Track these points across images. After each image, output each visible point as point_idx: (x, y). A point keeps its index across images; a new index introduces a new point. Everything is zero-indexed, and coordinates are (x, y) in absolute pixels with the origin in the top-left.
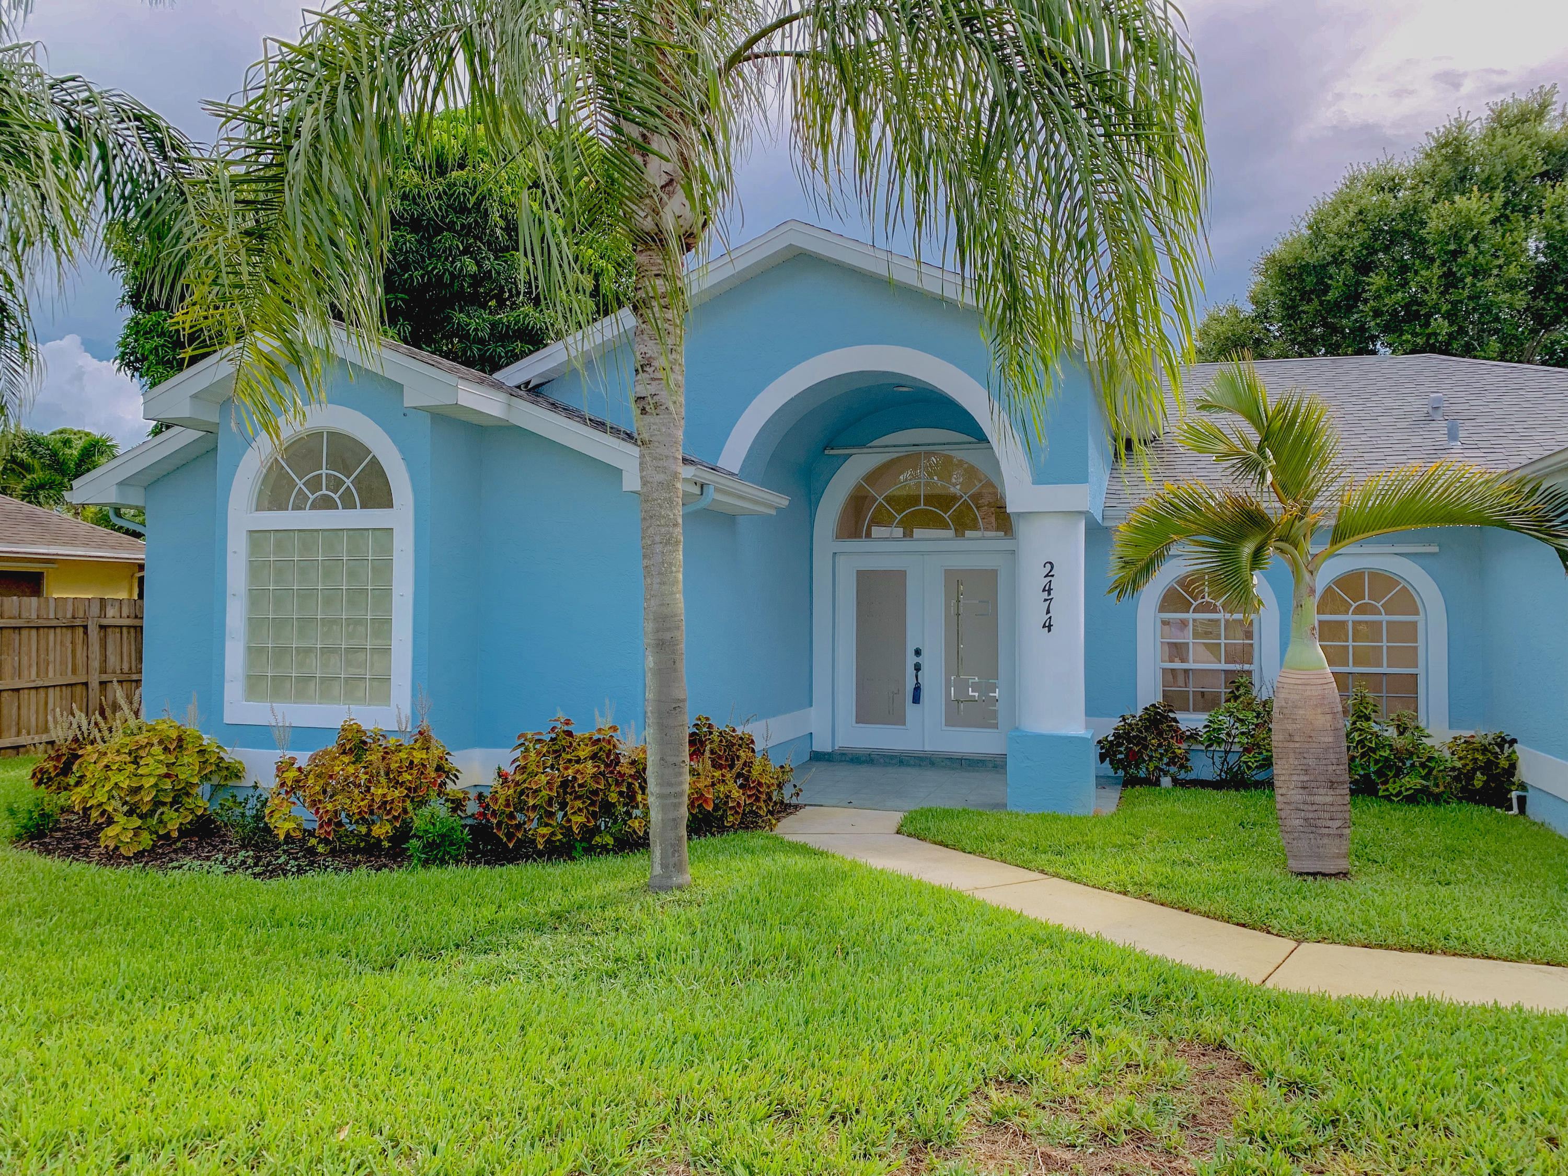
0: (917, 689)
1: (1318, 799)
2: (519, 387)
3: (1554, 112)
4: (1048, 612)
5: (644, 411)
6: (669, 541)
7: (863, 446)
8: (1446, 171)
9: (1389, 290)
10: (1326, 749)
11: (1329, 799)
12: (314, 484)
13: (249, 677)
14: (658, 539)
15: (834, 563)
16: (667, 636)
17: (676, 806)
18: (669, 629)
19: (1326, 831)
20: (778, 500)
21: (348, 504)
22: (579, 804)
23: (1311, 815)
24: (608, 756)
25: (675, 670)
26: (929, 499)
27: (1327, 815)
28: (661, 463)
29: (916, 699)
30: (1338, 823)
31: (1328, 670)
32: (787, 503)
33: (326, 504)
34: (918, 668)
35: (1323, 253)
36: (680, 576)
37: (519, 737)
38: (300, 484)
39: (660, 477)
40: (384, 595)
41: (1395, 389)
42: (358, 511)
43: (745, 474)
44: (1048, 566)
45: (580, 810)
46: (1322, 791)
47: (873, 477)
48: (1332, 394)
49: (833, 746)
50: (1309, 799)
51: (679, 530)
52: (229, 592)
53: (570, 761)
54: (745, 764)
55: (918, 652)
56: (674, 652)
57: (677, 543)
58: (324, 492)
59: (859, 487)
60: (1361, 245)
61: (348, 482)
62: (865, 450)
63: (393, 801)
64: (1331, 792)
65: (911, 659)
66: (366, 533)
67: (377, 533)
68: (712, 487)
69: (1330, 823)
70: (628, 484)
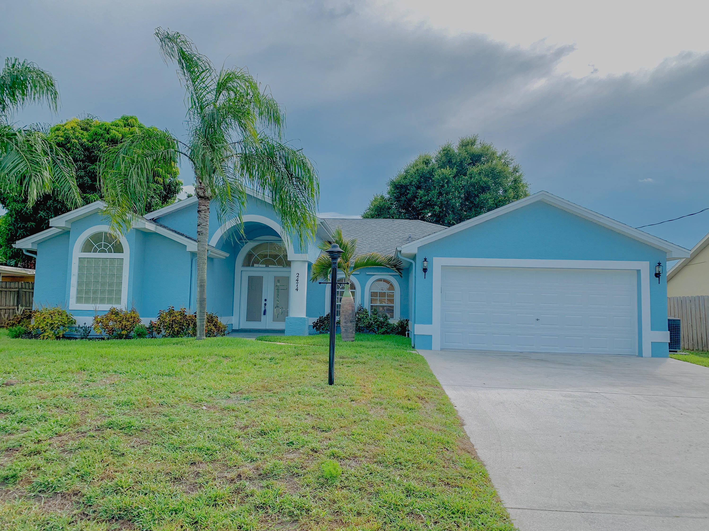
0: (265, 311)
1: (348, 325)
2: (150, 220)
3: (478, 142)
4: (297, 286)
5: (199, 234)
6: (204, 263)
7: (251, 240)
8: (444, 159)
9: (425, 196)
10: (350, 314)
11: (350, 325)
12: (100, 246)
13: (77, 297)
14: (201, 262)
15: (241, 274)
16: (203, 284)
17: (203, 322)
18: (203, 283)
19: (349, 332)
20: (226, 255)
21: (110, 251)
22: (177, 325)
23: (346, 328)
24: (183, 315)
25: (204, 292)
26: (271, 256)
27: (349, 328)
28: (203, 246)
29: (265, 314)
30: (352, 330)
31: (352, 297)
32: (229, 255)
33: (104, 251)
34: (265, 304)
35: (407, 181)
36: (206, 271)
37: (160, 311)
38: (95, 246)
39: (202, 249)
40: (120, 277)
41: (404, 230)
42: (113, 254)
43: (217, 247)
44: (298, 274)
45: (177, 327)
46: (349, 323)
47: (254, 249)
48: (388, 231)
49: (239, 328)
50: (346, 325)
51: (206, 261)
52: (72, 274)
53: (173, 316)
54: (216, 322)
55: (266, 300)
56: (204, 288)
57: (206, 263)
58: (103, 248)
59: (250, 251)
60: (417, 180)
61: (110, 246)
62: (251, 241)
63: (127, 325)
64: (351, 323)
65: (264, 302)
66: (115, 259)
67: (118, 259)
68: (210, 251)
69: (350, 330)
70: (188, 250)
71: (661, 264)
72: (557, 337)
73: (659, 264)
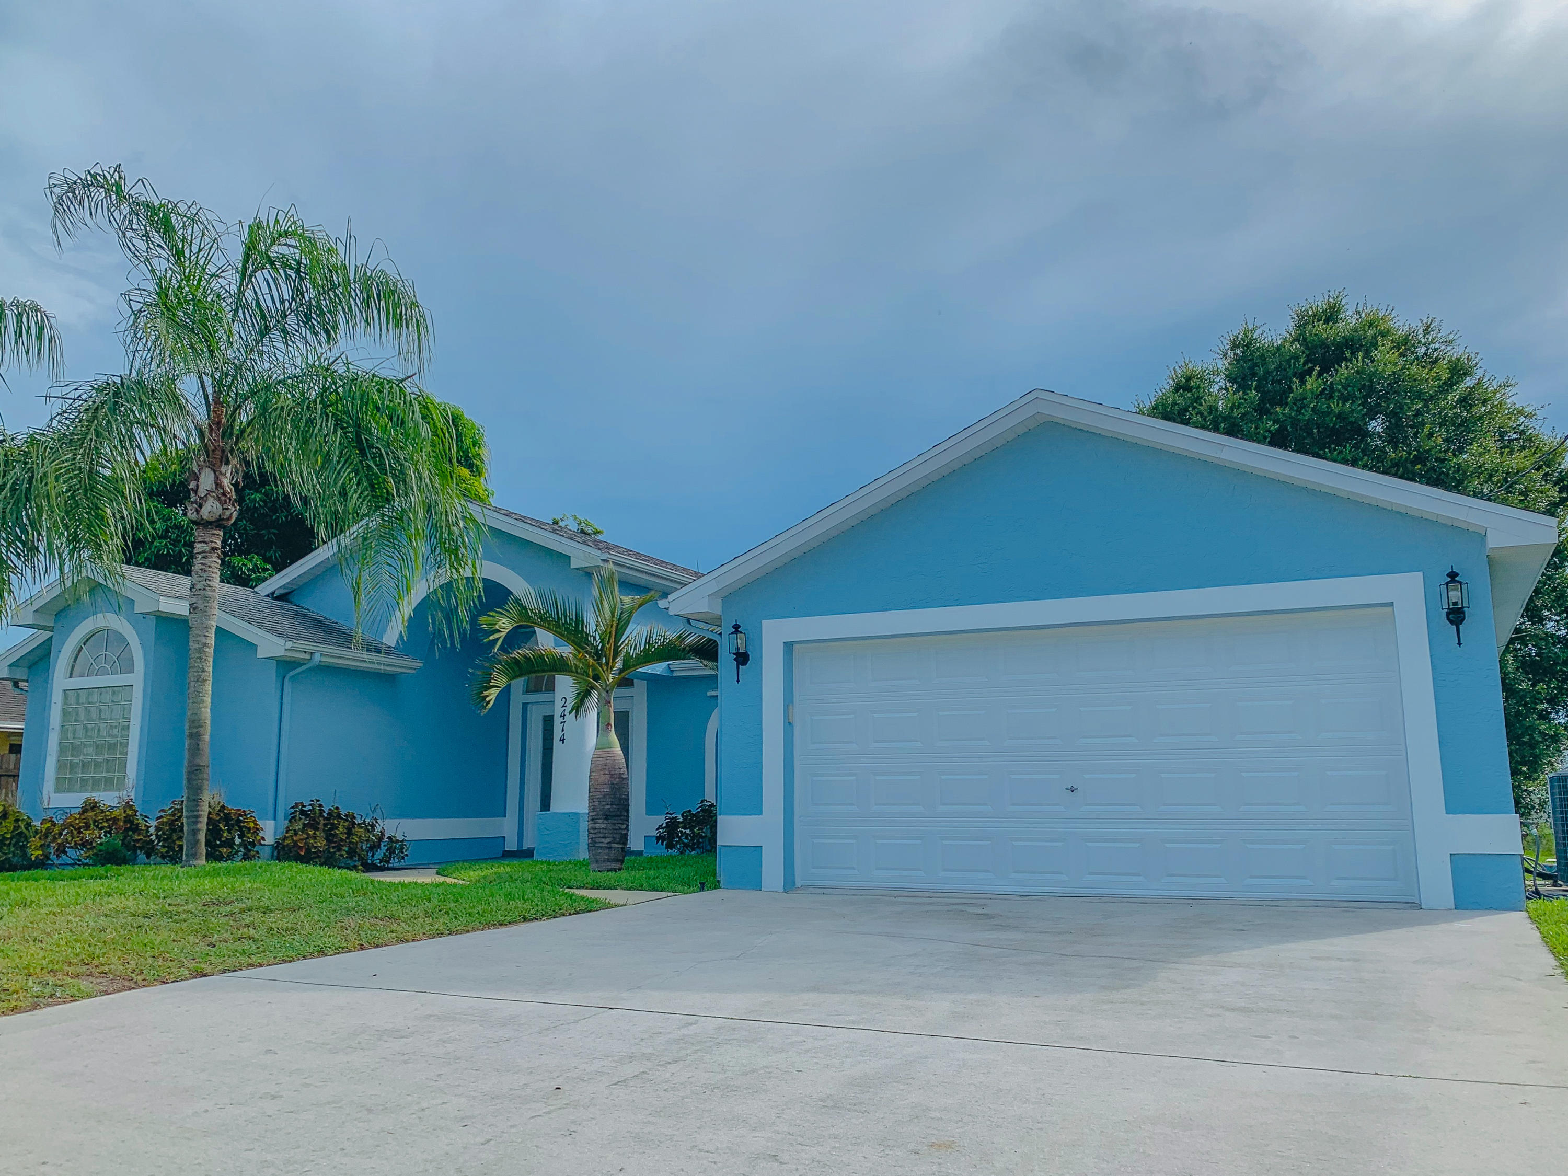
4: (563, 730)
12: (99, 661)
13: (57, 779)
15: (524, 710)
19: (600, 845)
21: (115, 672)
23: (594, 836)
27: (602, 836)
32: (421, 665)
38: (91, 661)
40: (127, 728)
42: (118, 675)
44: (564, 700)
49: (519, 847)
50: (594, 826)
52: (51, 728)
58: (103, 665)
61: (115, 659)
64: (605, 821)
66: (120, 688)
67: (125, 688)
70: (261, 654)
71: (1457, 575)
72: (1137, 845)
73: (1453, 576)
